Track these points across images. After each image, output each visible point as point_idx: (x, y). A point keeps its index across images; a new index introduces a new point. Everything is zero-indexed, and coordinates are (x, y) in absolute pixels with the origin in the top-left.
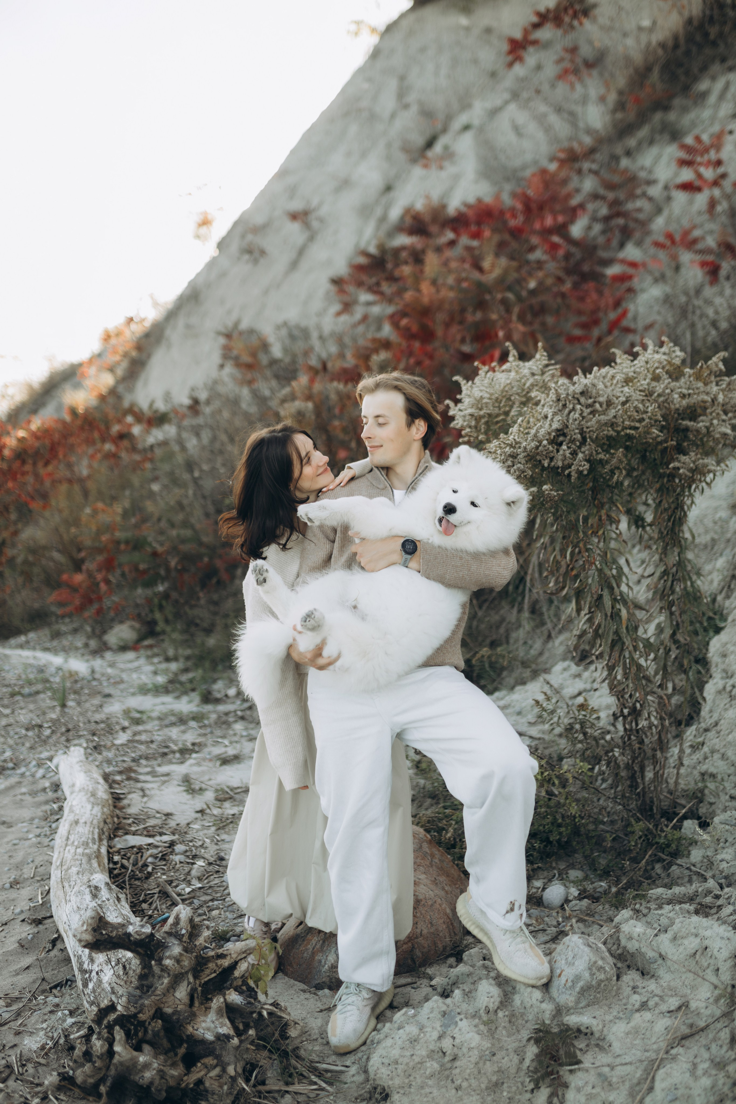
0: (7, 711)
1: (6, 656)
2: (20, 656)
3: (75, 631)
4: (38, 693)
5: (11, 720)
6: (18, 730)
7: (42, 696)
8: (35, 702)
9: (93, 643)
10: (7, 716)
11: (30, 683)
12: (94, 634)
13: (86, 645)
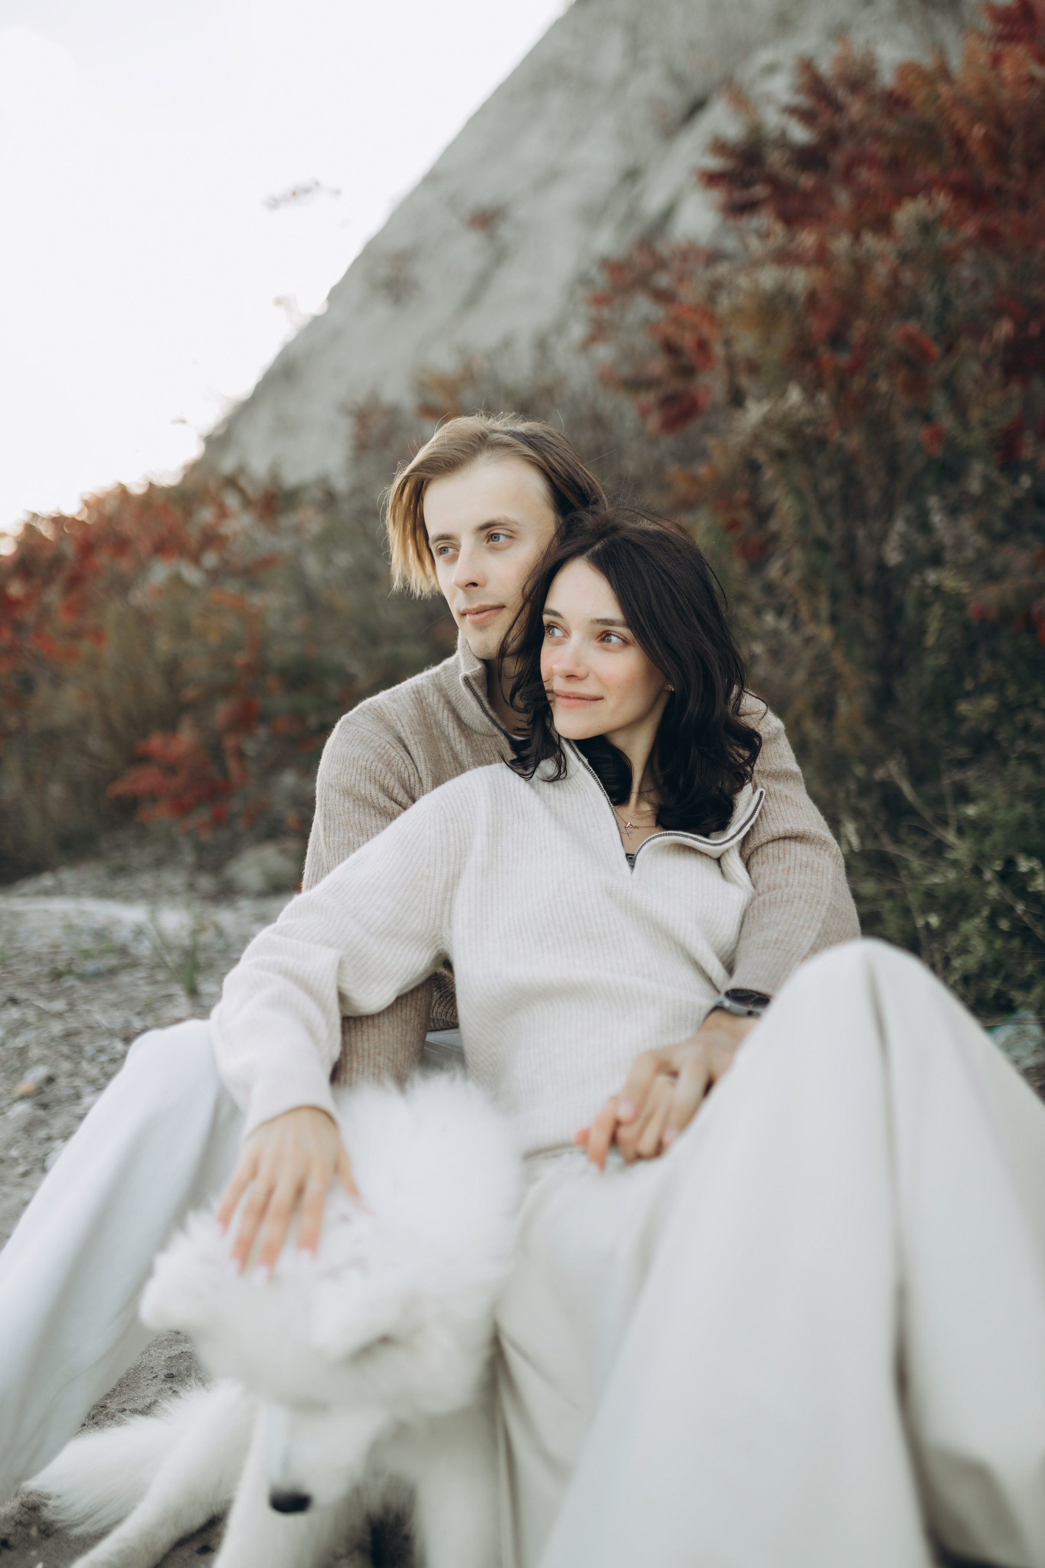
0: (59, 1005)
1: (16, 916)
2: (46, 911)
3: (159, 863)
4: (112, 972)
5: (73, 1023)
6: (104, 1042)
7: (124, 979)
8: (114, 988)
9: (206, 883)
10: (59, 1015)
11: (87, 954)
12: (200, 867)
13: (191, 887)
